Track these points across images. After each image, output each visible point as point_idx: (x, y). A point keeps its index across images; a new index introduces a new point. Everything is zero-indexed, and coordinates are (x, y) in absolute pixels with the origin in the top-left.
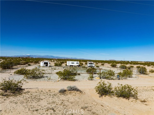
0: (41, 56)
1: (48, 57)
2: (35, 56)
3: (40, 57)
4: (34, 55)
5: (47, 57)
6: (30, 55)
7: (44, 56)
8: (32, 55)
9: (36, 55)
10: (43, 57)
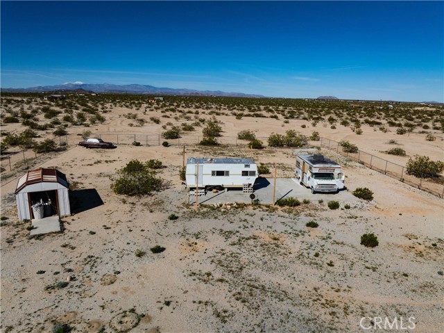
0: (115, 86)
1: (139, 90)
2: (99, 85)
3: (114, 89)
4: (97, 85)
5: (135, 90)
6: (83, 85)
7: (124, 86)
8: (90, 85)
9: (103, 85)
10: (123, 89)
